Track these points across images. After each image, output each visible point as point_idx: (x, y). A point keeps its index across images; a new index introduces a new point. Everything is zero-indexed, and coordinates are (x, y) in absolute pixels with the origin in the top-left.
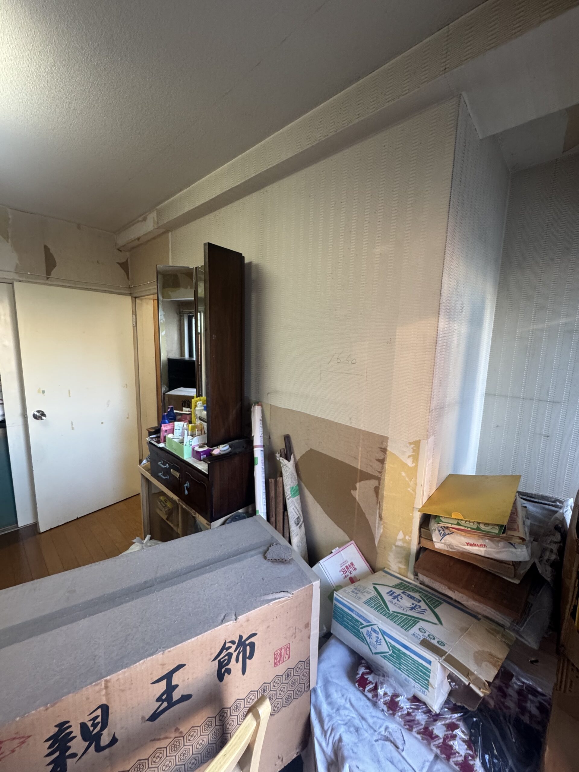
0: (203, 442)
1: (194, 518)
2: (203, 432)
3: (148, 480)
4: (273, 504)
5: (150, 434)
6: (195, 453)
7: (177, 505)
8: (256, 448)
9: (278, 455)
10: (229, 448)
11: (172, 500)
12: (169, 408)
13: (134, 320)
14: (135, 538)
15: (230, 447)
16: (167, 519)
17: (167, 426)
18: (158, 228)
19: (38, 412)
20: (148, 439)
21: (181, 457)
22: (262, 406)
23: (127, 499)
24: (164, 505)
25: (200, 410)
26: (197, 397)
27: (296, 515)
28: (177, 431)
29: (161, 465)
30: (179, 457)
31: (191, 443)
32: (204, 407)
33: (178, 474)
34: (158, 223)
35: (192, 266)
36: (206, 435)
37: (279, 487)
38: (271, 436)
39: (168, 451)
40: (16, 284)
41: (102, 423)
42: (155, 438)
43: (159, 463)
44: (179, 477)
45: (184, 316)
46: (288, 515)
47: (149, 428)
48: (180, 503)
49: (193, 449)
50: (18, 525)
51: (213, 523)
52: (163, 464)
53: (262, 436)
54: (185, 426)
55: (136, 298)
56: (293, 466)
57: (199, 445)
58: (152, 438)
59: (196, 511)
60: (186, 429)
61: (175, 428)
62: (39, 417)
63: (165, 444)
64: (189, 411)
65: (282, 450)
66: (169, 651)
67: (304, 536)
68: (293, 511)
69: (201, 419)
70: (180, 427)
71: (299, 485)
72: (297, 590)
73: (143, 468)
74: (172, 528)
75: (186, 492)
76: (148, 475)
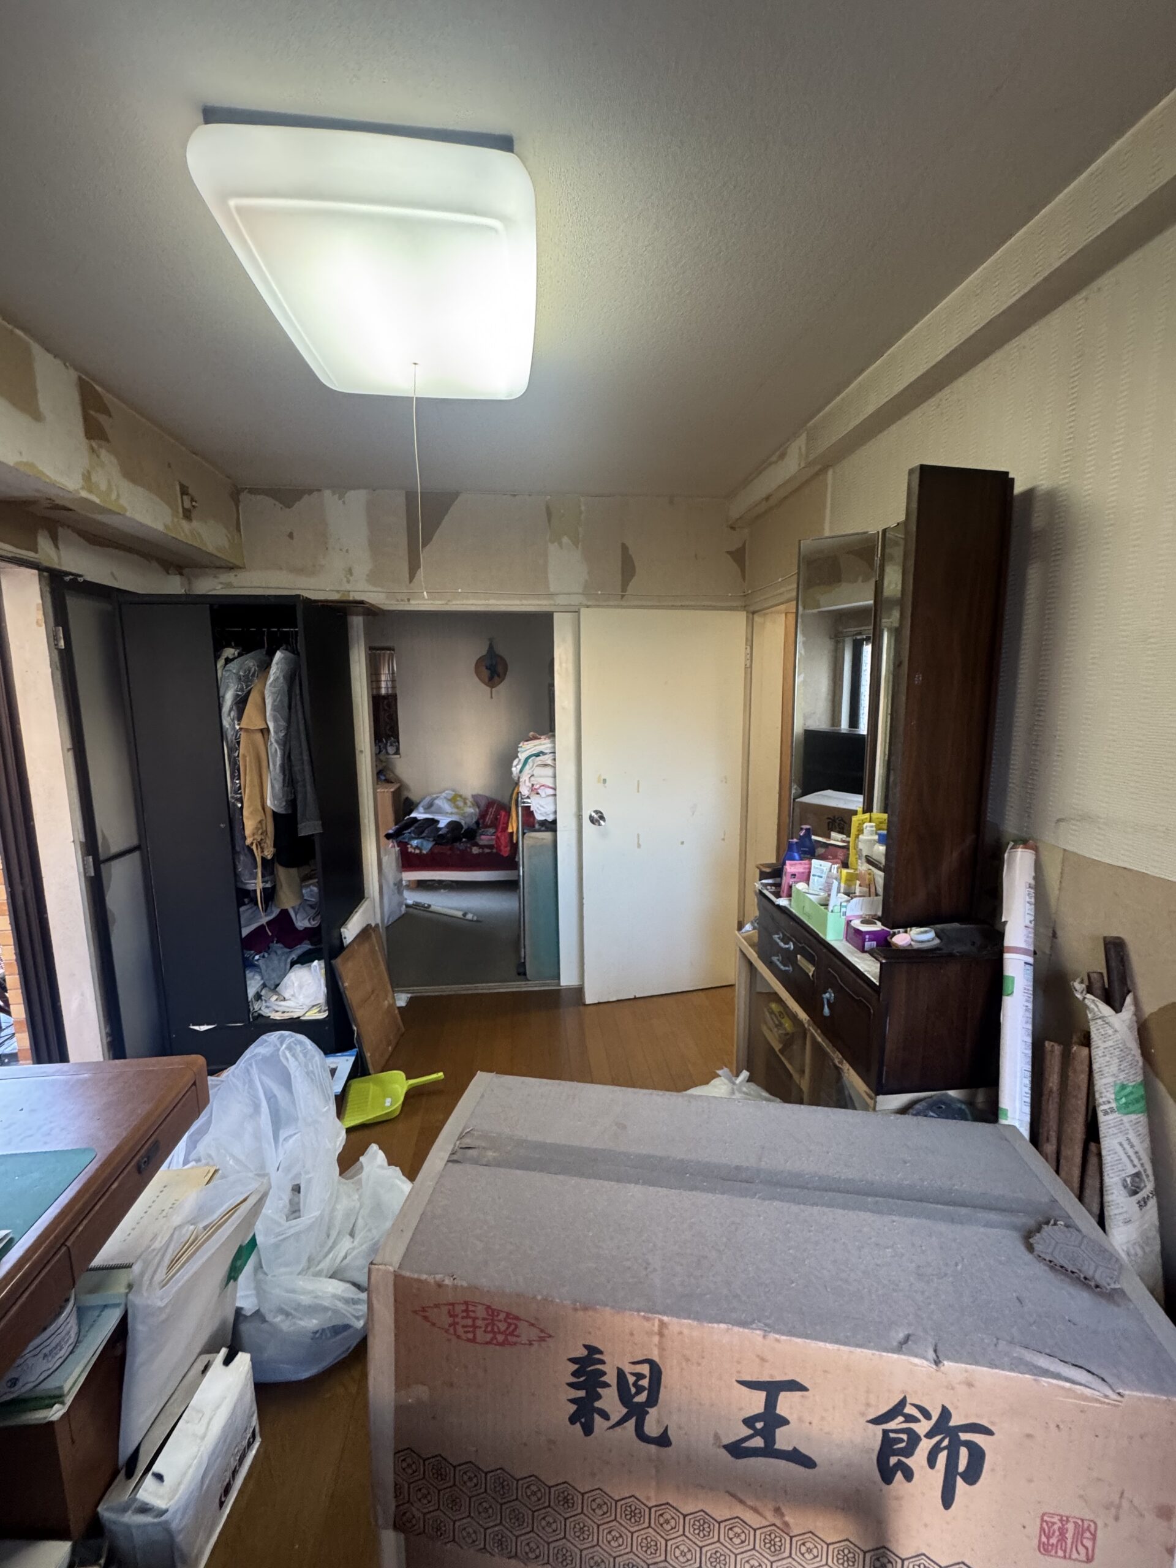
0: (873, 913)
1: (838, 1070)
2: (873, 890)
3: (751, 964)
4: (1051, 1109)
5: (763, 875)
6: (851, 931)
7: (804, 1032)
8: (1008, 952)
9: (1078, 986)
10: (933, 939)
11: (794, 1017)
12: (802, 829)
13: (748, 656)
14: (722, 1068)
15: (938, 935)
16: (781, 1051)
17: (795, 864)
18: (809, 465)
19: (596, 812)
20: (758, 885)
21: (821, 934)
22: (1036, 849)
23: (712, 988)
24: (777, 1022)
25: (870, 841)
26: (864, 812)
27: (1129, 1165)
28: (816, 878)
29: (778, 941)
30: (818, 934)
31: (843, 910)
32: (880, 835)
33: (813, 969)
34: (807, 456)
35: (874, 527)
36: (880, 898)
37: (1075, 1071)
38: (1059, 933)
39: (795, 916)
40: (583, 611)
41: (682, 843)
42: (771, 885)
43: (776, 937)
44: (813, 975)
45: (844, 641)
46: (1099, 1155)
47: (762, 865)
48: (811, 1028)
49: (848, 923)
50: (559, 983)
51: (880, 1098)
52: (782, 940)
53: (1032, 925)
54: (834, 871)
55: (754, 613)
56: (1130, 1028)
57: (861, 917)
58: (765, 885)
59: (844, 1057)
60: (836, 879)
61: (812, 873)
62: (597, 821)
63: (790, 900)
64: (843, 841)
65: (1094, 976)
66: (778, 1341)
67: (1154, 1234)
68: (1119, 1149)
69: (869, 861)
70: (822, 871)
71: (1147, 1084)
72: (1139, 1394)
73: (744, 938)
74: (790, 1076)
75: (826, 1011)
76: (753, 955)
